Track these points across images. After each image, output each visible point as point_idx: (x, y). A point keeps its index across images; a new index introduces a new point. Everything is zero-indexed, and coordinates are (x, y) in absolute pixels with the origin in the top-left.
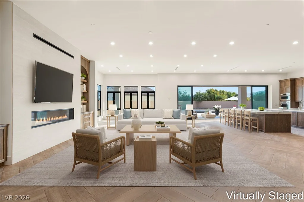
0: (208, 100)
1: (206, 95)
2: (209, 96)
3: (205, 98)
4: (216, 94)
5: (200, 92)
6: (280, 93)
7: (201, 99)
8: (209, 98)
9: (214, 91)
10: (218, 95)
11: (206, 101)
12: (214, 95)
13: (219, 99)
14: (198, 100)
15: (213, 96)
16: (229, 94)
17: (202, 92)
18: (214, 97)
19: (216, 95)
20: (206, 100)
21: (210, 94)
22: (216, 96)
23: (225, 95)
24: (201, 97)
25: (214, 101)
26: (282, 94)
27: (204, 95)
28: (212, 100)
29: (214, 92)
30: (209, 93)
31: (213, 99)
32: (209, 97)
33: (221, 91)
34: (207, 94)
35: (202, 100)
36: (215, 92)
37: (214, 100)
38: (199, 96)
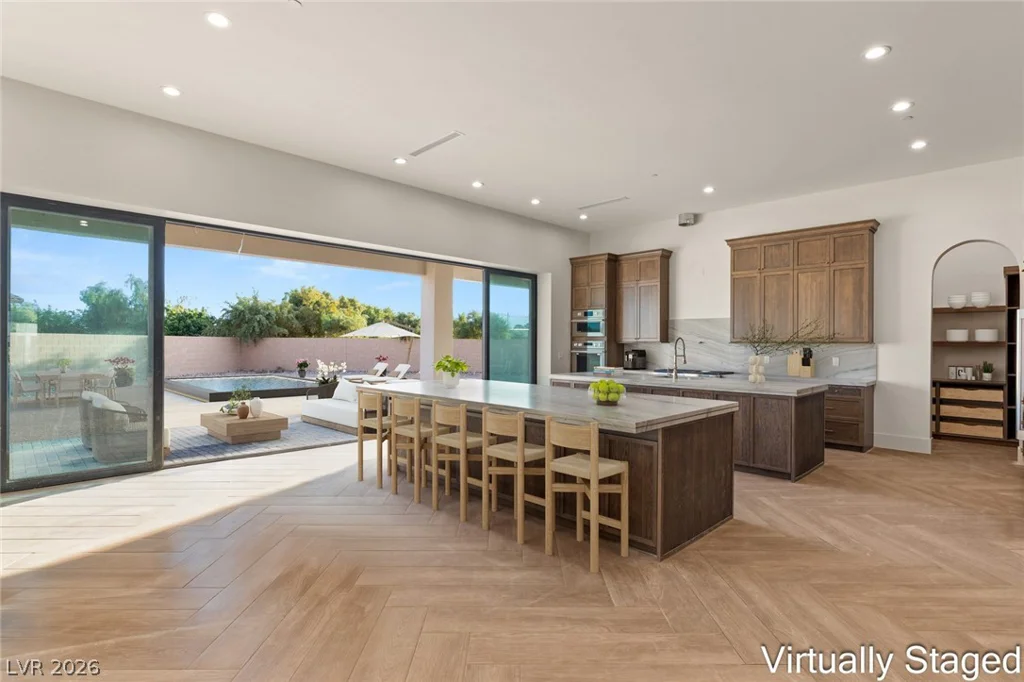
0: (292, 334)
1: (285, 311)
2: (297, 317)
3: (279, 322)
4: (324, 308)
5: (255, 298)
6: (572, 310)
7: (257, 330)
8: (296, 324)
9: (317, 298)
10: (334, 315)
11: (284, 336)
12: (320, 315)
13: (338, 328)
14: (245, 335)
15: (317, 315)
16: (373, 312)
17: (263, 299)
18: (319, 322)
19: (327, 313)
20: (286, 331)
21: (302, 308)
22: (325, 317)
23: (359, 316)
24: (258, 317)
25: (319, 336)
26: (579, 314)
27: (273, 312)
28: (310, 335)
29: (317, 302)
30: (297, 305)
31: (313, 330)
32: (295, 322)
33: (346, 300)
34: (290, 305)
35: (265, 332)
36: (324, 302)
37: (319, 334)
38: (248, 316)
